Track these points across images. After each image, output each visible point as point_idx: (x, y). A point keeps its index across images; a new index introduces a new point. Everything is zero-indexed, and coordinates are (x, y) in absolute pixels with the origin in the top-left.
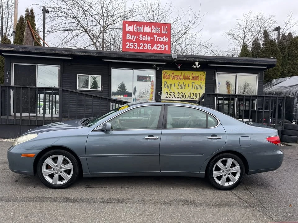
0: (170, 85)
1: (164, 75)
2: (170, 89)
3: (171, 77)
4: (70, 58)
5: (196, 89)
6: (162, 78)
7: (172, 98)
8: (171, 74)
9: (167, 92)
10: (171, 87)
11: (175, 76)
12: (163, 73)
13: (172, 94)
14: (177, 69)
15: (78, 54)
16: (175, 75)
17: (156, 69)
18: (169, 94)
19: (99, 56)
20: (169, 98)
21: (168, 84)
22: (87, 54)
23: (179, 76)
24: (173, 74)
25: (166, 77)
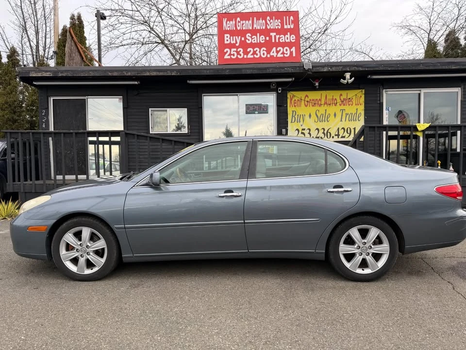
0: (302, 116)
1: (291, 100)
2: (302, 123)
3: (303, 102)
4: (136, 83)
5: (349, 121)
6: (287, 106)
8: (303, 98)
9: (298, 130)
10: (303, 121)
11: (310, 100)
12: (288, 96)
13: (306, 132)
14: (314, 89)
15: (148, 74)
16: (310, 98)
17: (276, 90)
18: (300, 132)
19: (181, 75)
21: (298, 115)
22: (161, 74)
23: (317, 100)
24: (307, 98)
25: (294, 103)
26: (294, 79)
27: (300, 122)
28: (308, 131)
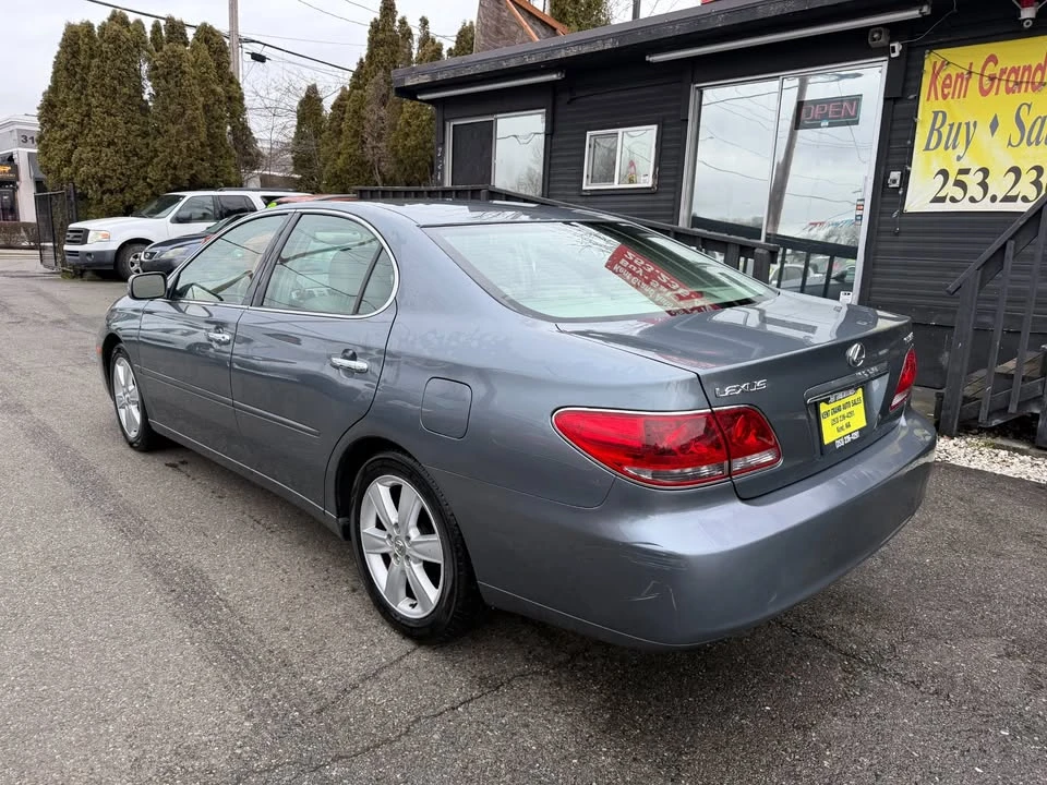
0: (964, 128)
1: (935, 75)
2: (960, 150)
3: (974, 82)
4: (554, 77)
6: (918, 98)
7: (972, 200)
8: (977, 69)
9: (944, 173)
10: (968, 143)
11: (1003, 71)
12: (928, 66)
13: (972, 181)
14: (1016, 31)
15: (563, 54)
16: (1002, 64)
17: (885, 51)
18: (951, 181)
20: (953, 200)
21: (952, 126)
23: (1029, 68)
24: (991, 64)
25: (944, 86)
26: (926, 9)
27: (954, 147)
28: (981, 175)
